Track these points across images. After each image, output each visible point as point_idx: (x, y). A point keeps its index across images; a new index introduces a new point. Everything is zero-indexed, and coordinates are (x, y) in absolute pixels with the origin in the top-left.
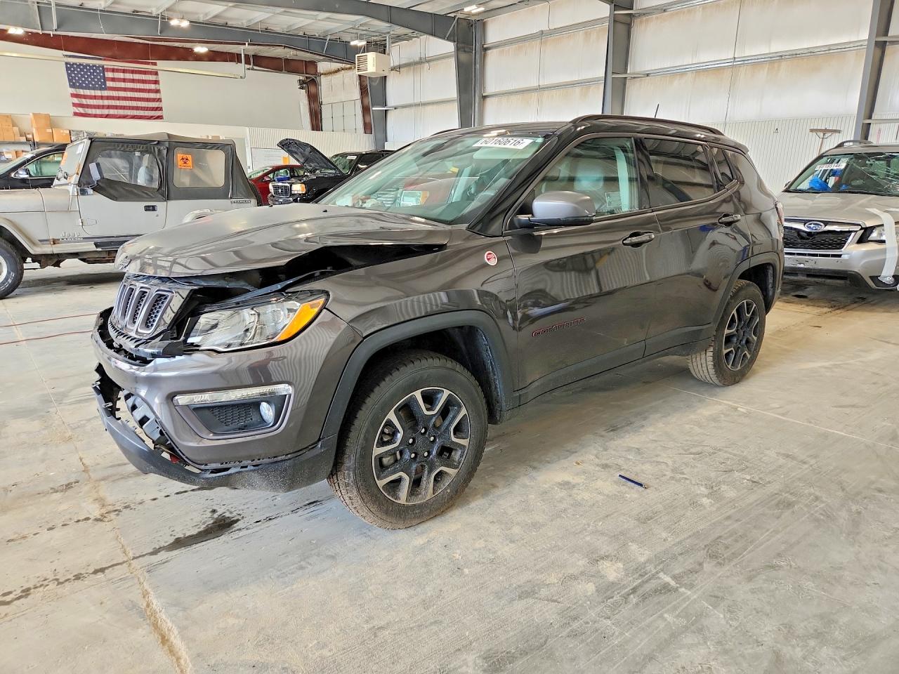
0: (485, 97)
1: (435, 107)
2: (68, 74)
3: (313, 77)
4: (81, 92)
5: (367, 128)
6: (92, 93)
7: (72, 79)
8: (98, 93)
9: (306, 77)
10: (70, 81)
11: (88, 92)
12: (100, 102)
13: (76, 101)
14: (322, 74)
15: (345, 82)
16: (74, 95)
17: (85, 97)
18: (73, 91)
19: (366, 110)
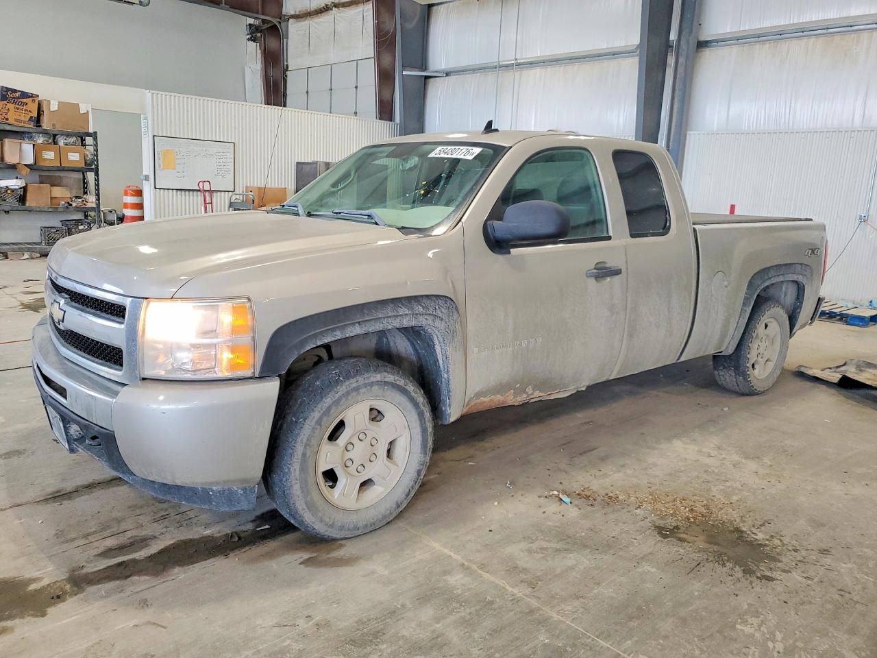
0: (702, 45)
1: (549, 69)
3: (275, 21)
5: (385, 111)
9: (264, 21)
14: (293, 17)
15: (338, 28)
19: (385, 77)
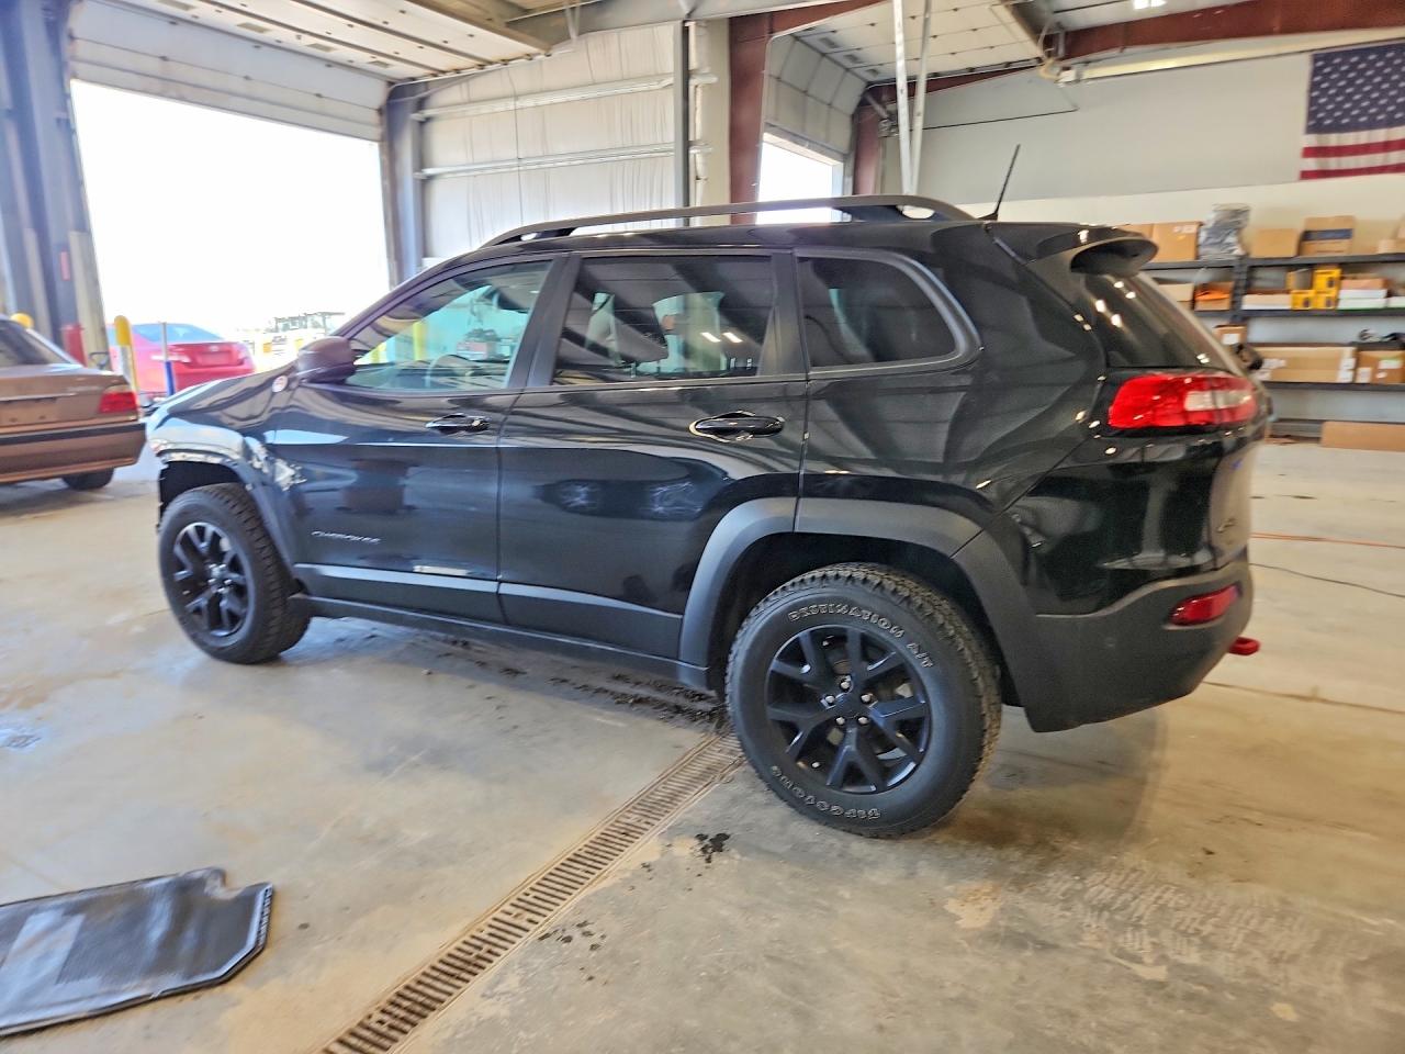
2: (1312, 101)
4: (1333, 140)
6: (1363, 137)
7: (1316, 112)
8: (1380, 135)
10: (1311, 115)
11: (1349, 139)
12: (1378, 159)
13: (1312, 164)
16: (1310, 152)
17: (1340, 151)
18: (1312, 140)
